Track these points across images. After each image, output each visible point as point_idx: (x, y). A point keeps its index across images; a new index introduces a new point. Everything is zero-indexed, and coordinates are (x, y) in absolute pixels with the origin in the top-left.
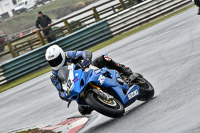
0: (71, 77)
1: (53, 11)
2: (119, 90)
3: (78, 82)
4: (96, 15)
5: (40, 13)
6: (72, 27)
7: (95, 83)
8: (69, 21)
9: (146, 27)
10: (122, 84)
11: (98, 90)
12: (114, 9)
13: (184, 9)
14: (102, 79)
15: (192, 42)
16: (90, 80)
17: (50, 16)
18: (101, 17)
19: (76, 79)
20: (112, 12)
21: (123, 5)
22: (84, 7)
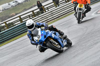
4: (21, 20)
6: (9, 26)
8: (7, 23)
10: (61, 38)
11: (52, 40)
12: (29, 17)
13: (65, 16)
14: (53, 36)
16: (48, 35)
18: (23, 21)
19: (42, 35)
21: (34, 15)
22: (14, 16)
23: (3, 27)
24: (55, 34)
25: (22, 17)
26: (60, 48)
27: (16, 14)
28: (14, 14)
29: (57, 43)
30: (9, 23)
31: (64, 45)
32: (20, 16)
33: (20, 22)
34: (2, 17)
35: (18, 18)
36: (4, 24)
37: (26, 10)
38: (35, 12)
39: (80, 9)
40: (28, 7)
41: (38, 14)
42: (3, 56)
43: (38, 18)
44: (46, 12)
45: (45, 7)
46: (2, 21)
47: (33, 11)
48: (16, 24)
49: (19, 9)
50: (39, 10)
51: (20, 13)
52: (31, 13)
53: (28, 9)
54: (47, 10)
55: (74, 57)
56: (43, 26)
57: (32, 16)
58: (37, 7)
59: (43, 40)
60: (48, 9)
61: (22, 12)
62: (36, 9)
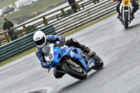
0: (52, 52)
1: (15, 19)
2: (83, 62)
3: (57, 56)
4: (45, 22)
5: (6, 19)
6: (28, 30)
7: (68, 56)
8: (26, 26)
9: (80, 30)
10: (84, 57)
11: (70, 61)
12: (57, 17)
15: (112, 40)
16: (64, 54)
17: (13, 22)
18: (49, 23)
19: (55, 53)
20: (56, 19)
21: (64, 15)
22: (36, 16)
23: (21, 31)
24: (75, 51)
25: (46, 17)
26: (83, 72)
27: (39, 14)
28: (35, 13)
29: (77, 66)
30: (29, 27)
31: (90, 67)
32: (44, 17)
33: (43, 25)
34: (19, 18)
35: (42, 19)
36: (22, 28)
37: (52, 7)
38: (65, 10)
39: (126, 8)
40: (55, 4)
41: (69, 13)
42: (20, 73)
43: (68, 19)
44: (80, 10)
45: (79, 4)
46: (19, 24)
47: (62, 10)
48: (38, 27)
49: (43, 6)
50: (70, 8)
51: (43, 12)
52: (60, 12)
53: (56, 6)
54: (82, 8)
55: (120, 74)
56: (58, 40)
57: (60, 16)
58: (67, 4)
59: (57, 61)
60: (83, 6)
61: (46, 11)
62: (66, 6)
